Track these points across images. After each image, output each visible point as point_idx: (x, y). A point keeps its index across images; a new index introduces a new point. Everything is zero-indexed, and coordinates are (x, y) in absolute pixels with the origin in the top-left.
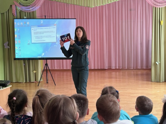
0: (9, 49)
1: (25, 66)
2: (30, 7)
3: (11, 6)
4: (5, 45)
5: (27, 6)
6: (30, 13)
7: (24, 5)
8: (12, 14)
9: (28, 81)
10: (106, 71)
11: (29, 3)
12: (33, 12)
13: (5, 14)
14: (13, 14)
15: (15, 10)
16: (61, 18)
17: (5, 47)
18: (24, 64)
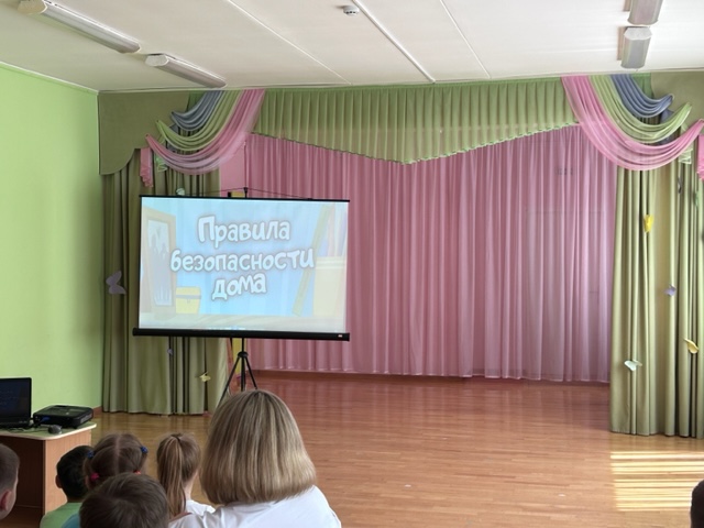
0: (122, 295)
1: (173, 358)
2: (200, 157)
3: (137, 151)
4: (108, 281)
5: (188, 153)
6: (198, 176)
7: (179, 152)
8: (138, 178)
9: (180, 411)
10: (466, 385)
11: (198, 145)
12: (209, 174)
13: (117, 176)
14: (142, 178)
15: (150, 166)
17: (111, 291)
18: (170, 351)
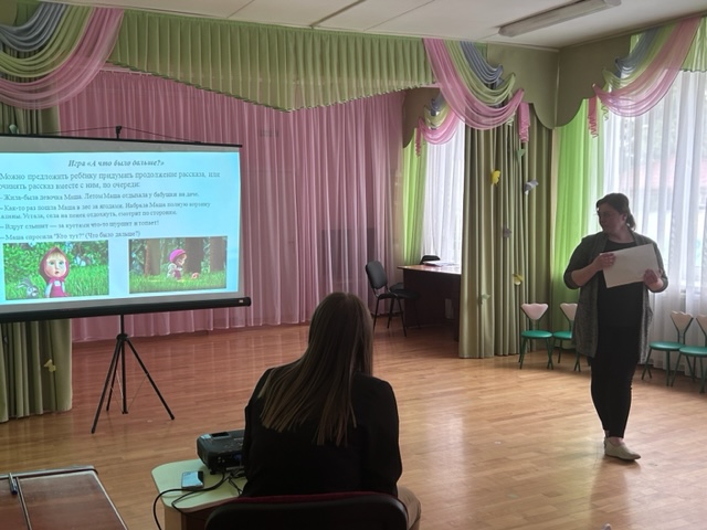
1: (8, 347)
10: (210, 338)
11: (35, 71)
16: (190, 139)
